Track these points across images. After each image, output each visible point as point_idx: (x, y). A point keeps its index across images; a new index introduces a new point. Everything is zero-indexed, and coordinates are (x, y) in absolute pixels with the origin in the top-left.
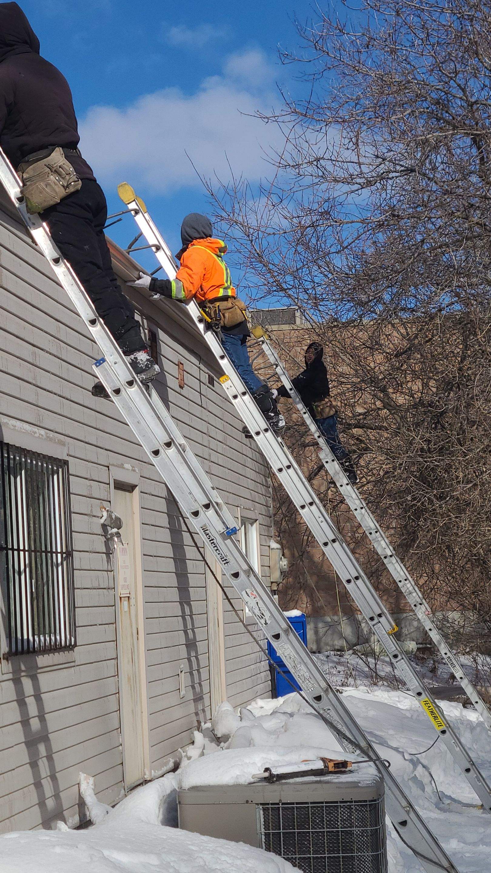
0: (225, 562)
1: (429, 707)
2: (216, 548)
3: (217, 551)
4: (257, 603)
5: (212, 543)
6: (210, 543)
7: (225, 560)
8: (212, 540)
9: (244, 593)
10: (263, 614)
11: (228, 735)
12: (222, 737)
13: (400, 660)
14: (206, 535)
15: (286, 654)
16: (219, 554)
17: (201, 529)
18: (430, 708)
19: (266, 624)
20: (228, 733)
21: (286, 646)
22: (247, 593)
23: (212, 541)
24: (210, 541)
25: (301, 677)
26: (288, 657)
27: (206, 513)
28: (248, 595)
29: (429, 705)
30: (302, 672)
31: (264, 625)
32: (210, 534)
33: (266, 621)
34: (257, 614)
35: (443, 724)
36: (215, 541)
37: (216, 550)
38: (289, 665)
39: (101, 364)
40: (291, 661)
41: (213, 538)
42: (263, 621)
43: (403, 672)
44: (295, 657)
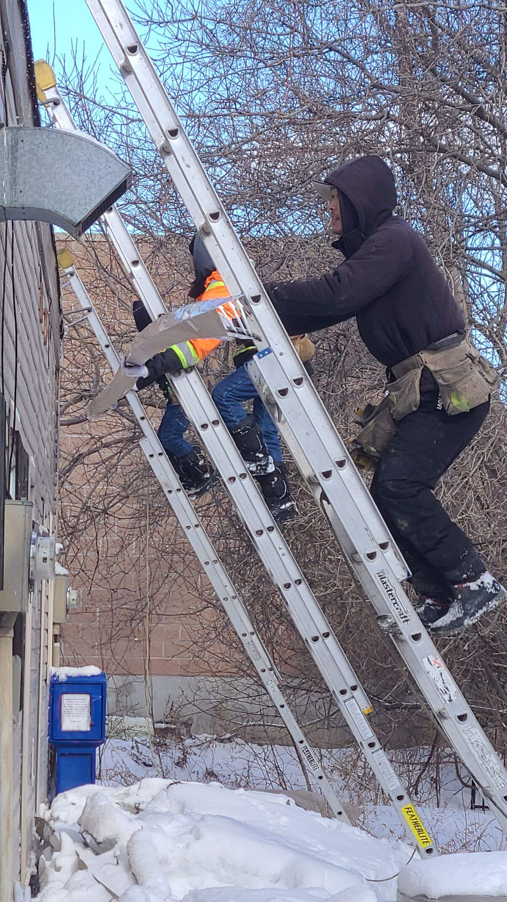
0: (404, 619)
1: (413, 816)
2: (394, 601)
3: (396, 605)
4: (441, 674)
5: (389, 594)
6: (387, 594)
7: (405, 617)
8: (391, 590)
9: (425, 660)
10: (447, 688)
11: (114, 839)
12: (104, 841)
13: (377, 750)
14: (383, 584)
15: (473, 741)
16: (397, 609)
17: (377, 575)
18: (414, 818)
19: (450, 700)
20: (114, 836)
21: (473, 730)
22: (429, 661)
23: (390, 592)
24: (388, 591)
25: (490, 771)
26: (475, 744)
27: (385, 554)
28: (430, 663)
29: (412, 813)
30: (491, 765)
31: (448, 702)
32: (388, 583)
33: (450, 698)
34: (440, 687)
35: (429, 840)
36: (393, 592)
37: (394, 604)
38: (476, 754)
39: (266, 355)
40: (478, 749)
41: (391, 588)
42: (446, 697)
43: (380, 767)
44: (484, 745)
